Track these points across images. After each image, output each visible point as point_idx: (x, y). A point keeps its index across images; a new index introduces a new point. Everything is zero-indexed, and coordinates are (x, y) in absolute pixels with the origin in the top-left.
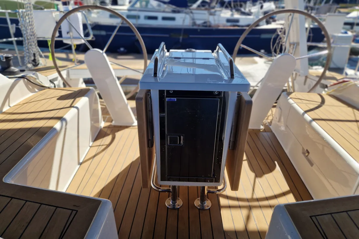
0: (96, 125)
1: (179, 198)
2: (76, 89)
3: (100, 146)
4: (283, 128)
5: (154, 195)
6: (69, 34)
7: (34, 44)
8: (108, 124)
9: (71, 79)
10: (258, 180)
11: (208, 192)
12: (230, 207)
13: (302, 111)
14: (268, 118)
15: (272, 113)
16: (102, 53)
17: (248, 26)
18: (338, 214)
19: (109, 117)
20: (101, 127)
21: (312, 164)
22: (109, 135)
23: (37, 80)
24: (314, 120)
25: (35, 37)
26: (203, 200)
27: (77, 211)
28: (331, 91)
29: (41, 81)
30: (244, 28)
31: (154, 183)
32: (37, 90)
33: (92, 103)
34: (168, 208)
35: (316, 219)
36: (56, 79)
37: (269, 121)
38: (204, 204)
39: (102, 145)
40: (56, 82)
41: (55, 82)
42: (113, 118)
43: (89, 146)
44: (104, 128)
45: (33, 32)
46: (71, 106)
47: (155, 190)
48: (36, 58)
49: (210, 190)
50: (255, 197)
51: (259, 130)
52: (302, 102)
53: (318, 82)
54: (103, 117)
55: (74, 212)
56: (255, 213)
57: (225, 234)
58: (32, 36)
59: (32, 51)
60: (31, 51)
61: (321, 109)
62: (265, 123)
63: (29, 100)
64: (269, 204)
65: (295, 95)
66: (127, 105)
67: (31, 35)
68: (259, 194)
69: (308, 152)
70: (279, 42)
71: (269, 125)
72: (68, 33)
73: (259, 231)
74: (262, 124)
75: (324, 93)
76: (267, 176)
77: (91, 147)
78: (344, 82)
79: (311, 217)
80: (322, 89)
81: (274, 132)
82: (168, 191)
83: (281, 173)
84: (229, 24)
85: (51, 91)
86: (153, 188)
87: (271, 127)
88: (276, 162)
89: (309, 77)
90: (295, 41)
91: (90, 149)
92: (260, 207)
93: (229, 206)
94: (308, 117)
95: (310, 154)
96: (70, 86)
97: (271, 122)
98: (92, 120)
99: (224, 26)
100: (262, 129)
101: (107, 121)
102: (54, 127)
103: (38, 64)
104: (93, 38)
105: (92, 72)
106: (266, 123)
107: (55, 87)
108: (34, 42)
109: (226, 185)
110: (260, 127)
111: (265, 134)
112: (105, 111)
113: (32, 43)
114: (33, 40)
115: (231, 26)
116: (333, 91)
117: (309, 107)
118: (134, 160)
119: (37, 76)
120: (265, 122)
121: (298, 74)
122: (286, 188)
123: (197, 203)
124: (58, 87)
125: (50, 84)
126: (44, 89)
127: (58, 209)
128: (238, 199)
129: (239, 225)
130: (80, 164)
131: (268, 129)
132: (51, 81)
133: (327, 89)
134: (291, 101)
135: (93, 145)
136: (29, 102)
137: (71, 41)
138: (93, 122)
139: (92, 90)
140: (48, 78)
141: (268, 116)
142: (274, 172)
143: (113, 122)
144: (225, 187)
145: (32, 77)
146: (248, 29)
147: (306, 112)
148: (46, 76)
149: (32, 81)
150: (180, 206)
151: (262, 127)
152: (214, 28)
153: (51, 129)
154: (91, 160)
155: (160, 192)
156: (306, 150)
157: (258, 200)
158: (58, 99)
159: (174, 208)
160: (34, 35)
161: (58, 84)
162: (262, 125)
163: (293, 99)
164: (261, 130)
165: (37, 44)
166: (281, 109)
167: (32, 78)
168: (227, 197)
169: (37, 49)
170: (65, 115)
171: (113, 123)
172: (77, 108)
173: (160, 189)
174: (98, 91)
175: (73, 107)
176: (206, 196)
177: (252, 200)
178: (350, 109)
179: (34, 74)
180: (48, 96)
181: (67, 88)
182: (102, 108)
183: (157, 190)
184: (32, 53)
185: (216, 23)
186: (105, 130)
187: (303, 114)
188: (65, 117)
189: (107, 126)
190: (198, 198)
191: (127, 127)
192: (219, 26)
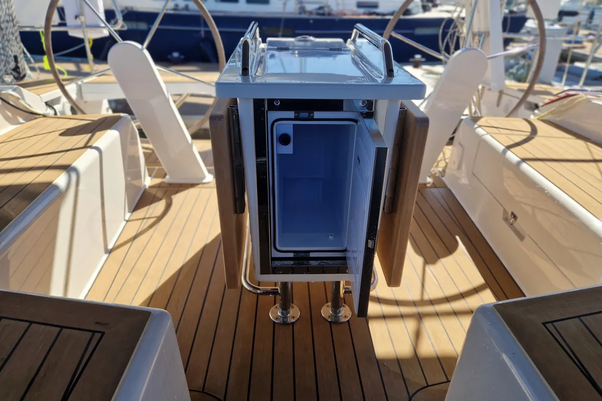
0: (136, 182)
1: (294, 305)
2: (96, 117)
3: (144, 219)
4: (464, 181)
5: (248, 301)
6: (78, 19)
7: (14, 38)
8: (158, 181)
9: (86, 102)
10: (429, 268)
11: (345, 292)
12: (384, 317)
13: (501, 148)
14: (438, 165)
15: (444, 157)
16: (142, 50)
17: (392, 14)
18: (591, 316)
19: (159, 169)
20: (145, 186)
21: (521, 237)
22: (160, 199)
23: (22, 102)
24: (524, 160)
25: (14, 26)
26: (336, 306)
27: (103, 334)
28: (546, 113)
29: (28, 103)
30: (388, 17)
31: (248, 280)
32: (21, 120)
33: (126, 144)
34: (274, 323)
35: (554, 326)
36: (57, 101)
37: (441, 169)
38: (339, 313)
39: (149, 218)
40: (58, 107)
41: (56, 107)
42: (166, 170)
43: (125, 220)
44: (150, 187)
45: (10, 15)
46: (86, 146)
47: (251, 291)
48: (19, 65)
49: (348, 288)
50: (426, 297)
51: (425, 184)
52: (499, 132)
53: (523, 100)
54: (148, 169)
55: (98, 335)
56: (430, 325)
57: (379, 364)
58: (10, 23)
59: (12, 51)
60: (10, 52)
61: (532, 142)
62: (433, 173)
63: (7, 138)
64: (452, 308)
65: (486, 121)
66: (191, 146)
67: (8, 22)
68: (433, 292)
69: (515, 217)
70: (454, 32)
71: (440, 176)
72: (76, 17)
73: (439, 355)
74: (429, 175)
75: (532, 118)
76: (444, 261)
77: (127, 221)
78: (568, 96)
79: (544, 324)
80: (528, 112)
81: (449, 186)
82: (275, 292)
83: (467, 256)
84: (362, 10)
85: (49, 121)
86: (246, 289)
87: (444, 179)
88: (457, 238)
89: (505, 91)
90: (482, 30)
91: (126, 224)
92: (437, 315)
93: (382, 315)
94: (512, 156)
95: (518, 220)
96: (83, 113)
97: (444, 171)
98: (127, 174)
99: (353, 14)
100: (429, 183)
101: (156, 177)
102: (54, 183)
103: (24, 76)
104: (123, 26)
105: (124, 88)
106: (436, 173)
107: (56, 114)
108: (13, 34)
109: (376, 278)
110: (426, 179)
111: (434, 190)
112: (151, 159)
113: (11, 36)
114: (11, 31)
115: (364, 14)
116: (548, 114)
117: (513, 141)
118: (209, 241)
119: (21, 93)
120: (433, 171)
121: (487, 87)
122: (479, 280)
123: (326, 311)
124: (61, 114)
125: (47, 110)
126: (36, 118)
127: (64, 330)
128: (397, 303)
129: (404, 349)
130: (109, 252)
131: (439, 183)
132: (49, 104)
133: (538, 110)
134: (480, 131)
135: (131, 219)
136: (7, 140)
137: (83, 32)
138: (129, 179)
139: (125, 118)
140: (41, 98)
141: (439, 162)
142: (456, 254)
143: (167, 177)
144: (375, 281)
145: (12, 95)
146: (393, 19)
147: (509, 147)
148: (39, 95)
149: (11, 103)
150: (296, 319)
151: (429, 180)
152: (337, 18)
153: (49, 186)
154: (129, 245)
155: (258, 294)
156: (510, 213)
157: (432, 302)
158: (61, 135)
159: (285, 324)
160: (13, 20)
161: (61, 109)
162: (429, 177)
163: (484, 128)
164: (428, 185)
165: (19, 39)
166: (462, 146)
167: (10, 96)
168: (379, 300)
169: (20, 48)
170: (75, 160)
171: (168, 179)
172: (97, 149)
173: (259, 289)
174: (138, 123)
175: (91, 147)
176: (342, 299)
177: (422, 302)
178: (581, 143)
179: (14, 90)
180: (42, 130)
181: (79, 116)
182: (145, 154)
183: (253, 293)
184: (10, 56)
185: (341, 8)
186: (153, 191)
187: (504, 152)
188: (74, 164)
189: (157, 184)
190: (327, 302)
191: (192, 185)
192: (345, 14)
